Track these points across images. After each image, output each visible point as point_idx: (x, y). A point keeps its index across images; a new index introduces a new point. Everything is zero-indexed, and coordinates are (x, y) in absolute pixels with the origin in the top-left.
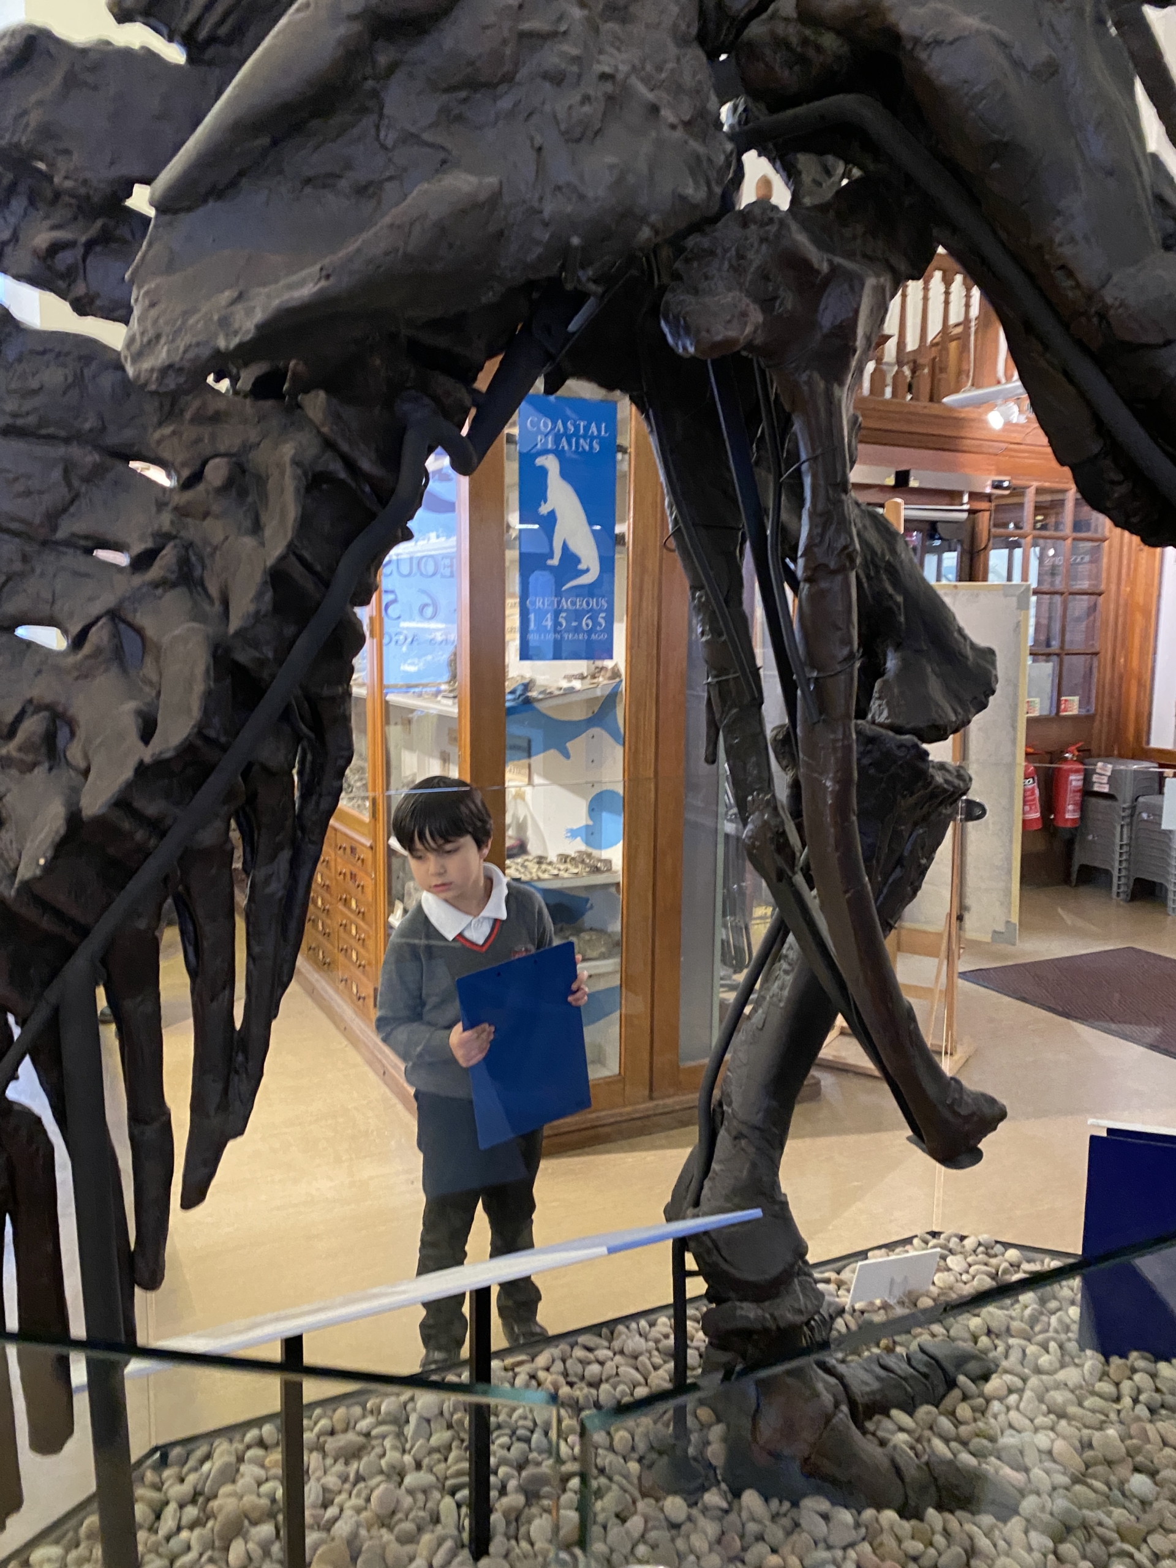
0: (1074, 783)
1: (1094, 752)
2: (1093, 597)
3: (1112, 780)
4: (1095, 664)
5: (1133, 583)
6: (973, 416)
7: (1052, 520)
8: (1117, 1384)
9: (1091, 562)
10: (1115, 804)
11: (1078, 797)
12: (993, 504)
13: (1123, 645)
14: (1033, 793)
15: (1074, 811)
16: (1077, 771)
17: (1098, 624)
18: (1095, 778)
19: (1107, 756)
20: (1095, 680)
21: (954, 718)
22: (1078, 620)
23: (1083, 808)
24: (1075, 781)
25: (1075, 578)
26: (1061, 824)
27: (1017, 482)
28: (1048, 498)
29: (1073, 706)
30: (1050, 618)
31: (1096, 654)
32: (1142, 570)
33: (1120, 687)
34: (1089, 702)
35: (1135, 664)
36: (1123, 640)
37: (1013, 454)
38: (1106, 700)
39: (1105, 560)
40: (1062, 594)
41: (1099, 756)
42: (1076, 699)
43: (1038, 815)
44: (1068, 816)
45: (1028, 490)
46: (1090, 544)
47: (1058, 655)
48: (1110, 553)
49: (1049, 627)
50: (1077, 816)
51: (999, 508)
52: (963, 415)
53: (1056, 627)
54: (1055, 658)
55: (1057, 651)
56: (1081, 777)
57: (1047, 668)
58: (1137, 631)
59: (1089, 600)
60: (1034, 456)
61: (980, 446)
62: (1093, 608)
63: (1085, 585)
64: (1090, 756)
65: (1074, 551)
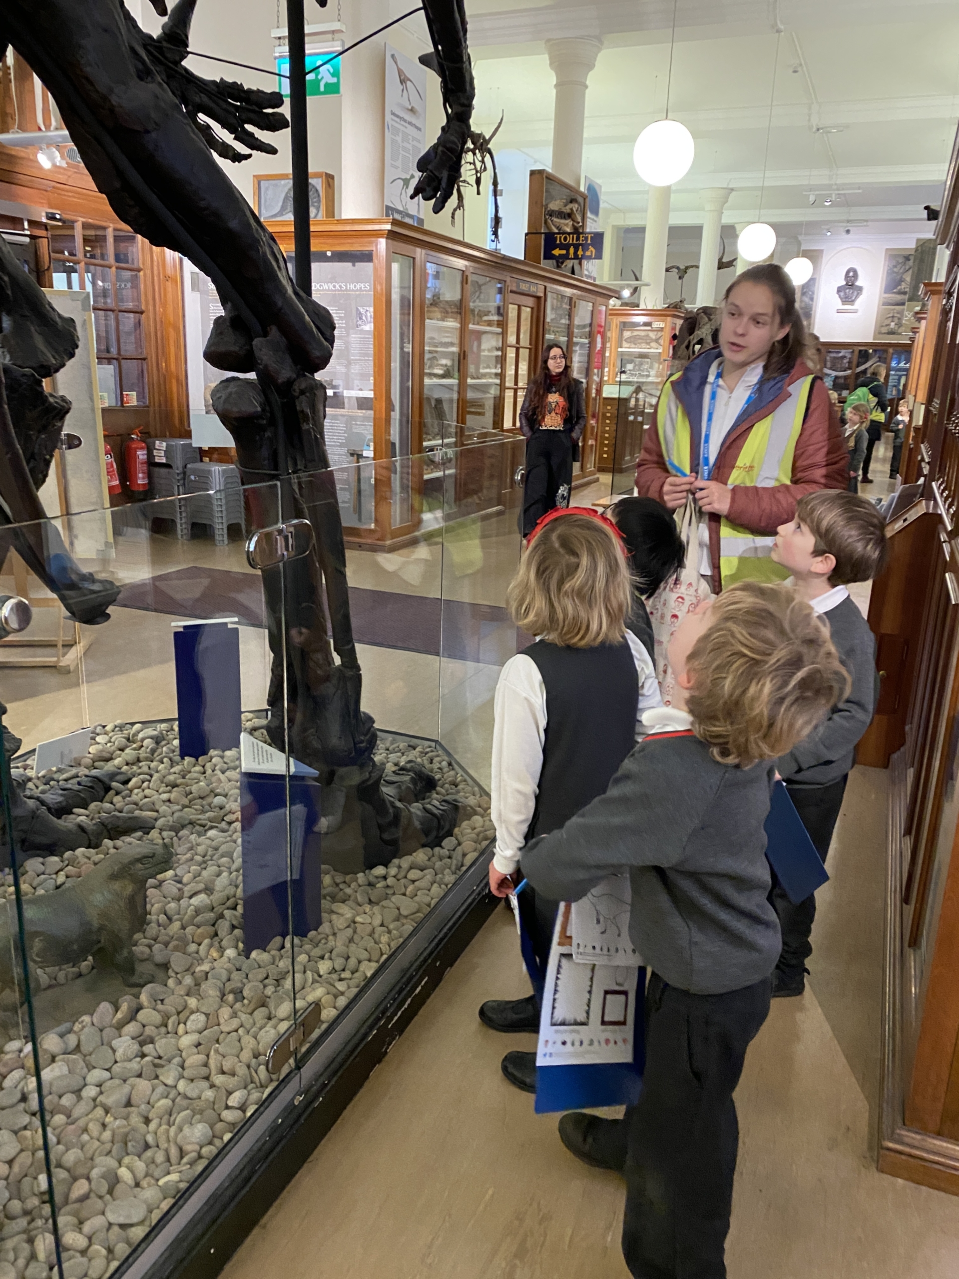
0: (141, 457)
1: (152, 433)
2: (137, 315)
3: (167, 453)
4: (145, 367)
5: (164, 305)
6: (22, 154)
7: (98, 252)
8: (203, 767)
9: (132, 287)
10: (171, 470)
11: (145, 468)
12: (50, 233)
13: (163, 353)
14: (112, 466)
15: (143, 478)
16: (142, 448)
17: (143, 335)
18: (155, 453)
19: (162, 437)
20: (146, 380)
21: (54, 362)
22: (128, 334)
23: (150, 476)
24: (142, 455)
25: (122, 300)
26: (135, 488)
27: (65, 216)
28: (92, 232)
29: (132, 399)
30: (107, 332)
31: (144, 359)
32: (170, 296)
33: (165, 385)
34: (144, 397)
35: (173, 367)
36: (163, 347)
37: (60, 192)
38: (156, 395)
39: (142, 286)
40: (113, 311)
41: (156, 437)
42: (134, 393)
43: (117, 482)
44: (140, 482)
45: (76, 224)
46: (129, 273)
47: (116, 359)
48: (145, 281)
49: (107, 338)
50: (146, 481)
51: (55, 238)
52: (13, 153)
53: (113, 337)
54: (115, 361)
55: (115, 356)
56: (145, 452)
57: (109, 370)
58: (172, 342)
59: (135, 318)
60: (76, 195)
61: (31, 181)
62: (138, 324)
63: (130, 305)
64: (150, 437)
65: (118, 278)
